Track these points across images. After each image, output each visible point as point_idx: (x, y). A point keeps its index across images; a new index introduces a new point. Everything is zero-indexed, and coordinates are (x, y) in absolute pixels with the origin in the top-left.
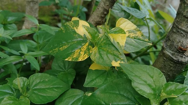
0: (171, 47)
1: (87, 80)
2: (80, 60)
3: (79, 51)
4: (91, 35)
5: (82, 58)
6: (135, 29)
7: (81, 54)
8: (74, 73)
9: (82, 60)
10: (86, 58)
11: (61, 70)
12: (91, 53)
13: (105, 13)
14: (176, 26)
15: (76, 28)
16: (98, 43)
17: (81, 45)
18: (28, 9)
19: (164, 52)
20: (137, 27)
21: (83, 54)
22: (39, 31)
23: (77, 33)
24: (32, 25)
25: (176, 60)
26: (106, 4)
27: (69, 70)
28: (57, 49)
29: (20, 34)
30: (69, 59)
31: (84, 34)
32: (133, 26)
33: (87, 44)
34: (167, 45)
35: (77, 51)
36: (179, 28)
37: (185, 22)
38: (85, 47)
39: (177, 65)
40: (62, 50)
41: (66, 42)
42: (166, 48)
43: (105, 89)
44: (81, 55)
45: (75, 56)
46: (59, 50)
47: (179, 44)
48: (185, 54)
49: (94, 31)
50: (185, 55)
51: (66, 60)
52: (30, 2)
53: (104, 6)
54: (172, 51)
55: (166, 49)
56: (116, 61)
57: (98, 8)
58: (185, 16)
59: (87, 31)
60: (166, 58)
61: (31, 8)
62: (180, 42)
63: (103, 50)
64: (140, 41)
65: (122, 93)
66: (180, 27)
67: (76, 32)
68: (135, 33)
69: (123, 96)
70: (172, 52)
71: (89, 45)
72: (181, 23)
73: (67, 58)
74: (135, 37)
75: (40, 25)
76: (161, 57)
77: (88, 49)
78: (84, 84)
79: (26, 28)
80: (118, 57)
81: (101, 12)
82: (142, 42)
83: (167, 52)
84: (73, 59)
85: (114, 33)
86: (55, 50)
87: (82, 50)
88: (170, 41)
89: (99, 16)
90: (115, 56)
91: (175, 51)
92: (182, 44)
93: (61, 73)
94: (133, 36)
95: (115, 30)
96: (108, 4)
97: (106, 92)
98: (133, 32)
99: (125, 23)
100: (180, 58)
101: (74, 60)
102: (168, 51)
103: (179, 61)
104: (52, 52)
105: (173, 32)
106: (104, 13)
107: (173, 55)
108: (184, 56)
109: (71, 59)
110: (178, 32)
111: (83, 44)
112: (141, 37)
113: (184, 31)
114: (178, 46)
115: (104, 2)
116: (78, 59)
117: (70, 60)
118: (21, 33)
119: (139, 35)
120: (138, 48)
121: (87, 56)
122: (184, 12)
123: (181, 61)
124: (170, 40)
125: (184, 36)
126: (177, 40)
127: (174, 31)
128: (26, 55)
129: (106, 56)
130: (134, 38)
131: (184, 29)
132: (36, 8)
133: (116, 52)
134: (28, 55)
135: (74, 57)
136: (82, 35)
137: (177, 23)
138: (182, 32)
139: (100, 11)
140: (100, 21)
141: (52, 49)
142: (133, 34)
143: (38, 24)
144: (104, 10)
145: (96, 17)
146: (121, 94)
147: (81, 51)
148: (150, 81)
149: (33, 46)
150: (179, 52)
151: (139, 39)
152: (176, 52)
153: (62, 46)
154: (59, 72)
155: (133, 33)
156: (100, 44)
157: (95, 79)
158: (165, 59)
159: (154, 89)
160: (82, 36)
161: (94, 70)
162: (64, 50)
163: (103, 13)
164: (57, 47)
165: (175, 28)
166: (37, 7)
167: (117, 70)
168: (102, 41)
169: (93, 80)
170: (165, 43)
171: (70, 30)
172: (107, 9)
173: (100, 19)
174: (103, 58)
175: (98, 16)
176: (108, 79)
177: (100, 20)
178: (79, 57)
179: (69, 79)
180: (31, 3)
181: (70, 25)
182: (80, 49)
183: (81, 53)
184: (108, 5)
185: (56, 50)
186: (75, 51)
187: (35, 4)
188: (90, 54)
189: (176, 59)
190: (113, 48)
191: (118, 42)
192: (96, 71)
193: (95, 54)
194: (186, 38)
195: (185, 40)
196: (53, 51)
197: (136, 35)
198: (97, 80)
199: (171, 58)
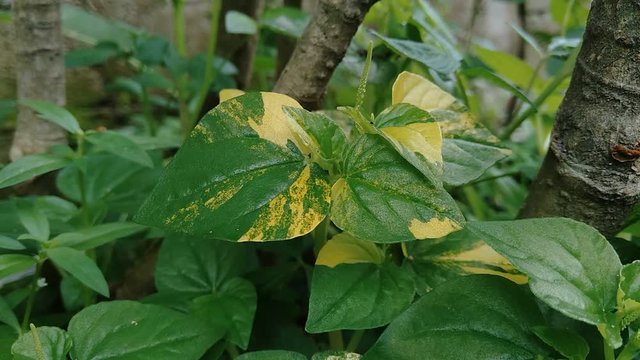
0: (583, 152)
1: (315, 307)
2: (296, 232)
3: (284, 202)
4: (318, 140)
5: (300, 226)
6: (451, 108)
7: (294, 211)
8: (248, 292)
9: (301, 232)
10: (316, 223)
11: (194, 290)
12: (329, 202)
13: (330, 63)
14: (593, 78)
15: (257, 122)
16: (347, 163)
17: (285, 179)
18: (25, 81)
19: (561, 171)
20: (454, 99)
21: (301, 209)
22: (85, 157)
23: (262, 140)
24: (46, 140)
25: (606, 195)
26: (332, 34)
27: (225, 287)
28: (193, 206)
29: (17, 177)
30: (254, 236)
31: (289, 140)
32: (441, 98)
33: (306, 174)
34: (567, 147)
35: (275, 202)
36: (603, 84)
37: (621, 62)
38: (301, 185)
39: (609, 209)
40: (214, 207)
41: (224, 177)
42: (564, 156)
43: (415, 325)
44: (296, 214)
45: (272, 223)
46: (203, 209)
47: (613, 136)
48: (633, 168)
49: (326, 125)
50: (633, 172)
51: (244, 239)
52: (34, 54)
53: (323, 39)
54: (590, 164)
55: (565, 161)
56: (425, 221)
57: (304, 47)
58: (620, 43)
59: (303, 125)
60: (571, 191)
61: (40, 79)
62: (613, 129)
63: (370, 187)
64: (473, 144)
65: (479, 327)
66: (607, 80)
67: (257, 136)
68: (454, 121)
69: (486, 336)
70: (589, 168)
71: (312, 177)
72: (610, 65)
73: (243, 233)
74: (458, 133)
75: (88, 135)
76: (551, 191)
77: (316, 192)
78: (307, 324)
79: (25, 154)
80: (429, 205)
81: (313, 63)
82: (482, 146)
83: (571, 169)
84: (267, 233)
85: (391, 124)
86: (186, 213)
87: (295, 196)
88: (578, 133)
89: (309, 77)
90: (417, 201)
91: (599, 165)
92: (622, 136)
93: (195, 301)
94: (451, 128)
95: (394, 115)
96: (337, 33)
97: (421, 331)
98: (448, 116)
99: (419, 89)
100: (618, 183)
101: (272, 239)
102: (575, 168)
103: (616, 195)
104: (175, 222)
105: (584, 98)
106: (325, 63)
107: (593, 176)
108: (631, 177)
109: (262, 235)
110: (603, 96)
111: (292, 176)
112: (474, 132)
113: (621, 91)
114: (608, 144)
115: (322, 27)
116: (286, 231)
117: (258, 239)
118: (22, 171)
119: (469, 125)
120: (477, 167)
121: (316, 216)
122: (616, 27)
123: (624, 194)
124: (577, 128)
125: (626, 108)
126: (603, 125)
127: (587, 96)
128: (47, 247)
129: (383, 207)
130: (456, 137)
131: (622, 85)
132: (56, 75)
133: (419, 190)
134: (56, 246)
135: (270, 224)
136: (283, 143)
137: (594, 68)
138: (616, 95)
139: (310, 58)
140: (315, 94)
141: (170, 210)
142: (448, 125)
143: (80, 132)
144: (324, 52)
145: (299, 81)
146: (475, 333)
147: (290, 200)
148: (575, 268)
149: (63, 215)
150: (616, 164)
151: (470, 139)
152: (604, 165)
153: (213, 193)
154: (191, 299)
155: (447, 121)
156: (352, 168)
157: (342, 299)
158: (566, 194)
159: (591, 295)
160: (280, 149)
161: (332, 266)
162: (222, 207)
163: (322, 66)
164: (191, 198)
165: (587, 85)
166: (58, 70)
167: (411, 258)
168: (360, 156)
169: (335, 305)
170: (559, 141)
171: (235, 132)
172: (336, 50)
173: (312, 86)
174: (374, 218)
175: (306, 78)
176: (387, 292)
177: (314, 90)
178: (289, 222)
179: (235, 318)
180: (38, 59)
181: (231, 115)
182: (286, 193)
183: (293, 206)
184: (336, 37)
185: (191, 211)
186: (267, 206)
187: (51, 59)
188: (325, 209)
189: (607, 188)
190: (406, 176)
191: (417, 154)
192: (343, 268)
193: (343, 205)
194: (633, 113)
195: (629, 121)
196: (181, 217)
197: (460, 126)
198: (349, 301)
199: (590, 187)
